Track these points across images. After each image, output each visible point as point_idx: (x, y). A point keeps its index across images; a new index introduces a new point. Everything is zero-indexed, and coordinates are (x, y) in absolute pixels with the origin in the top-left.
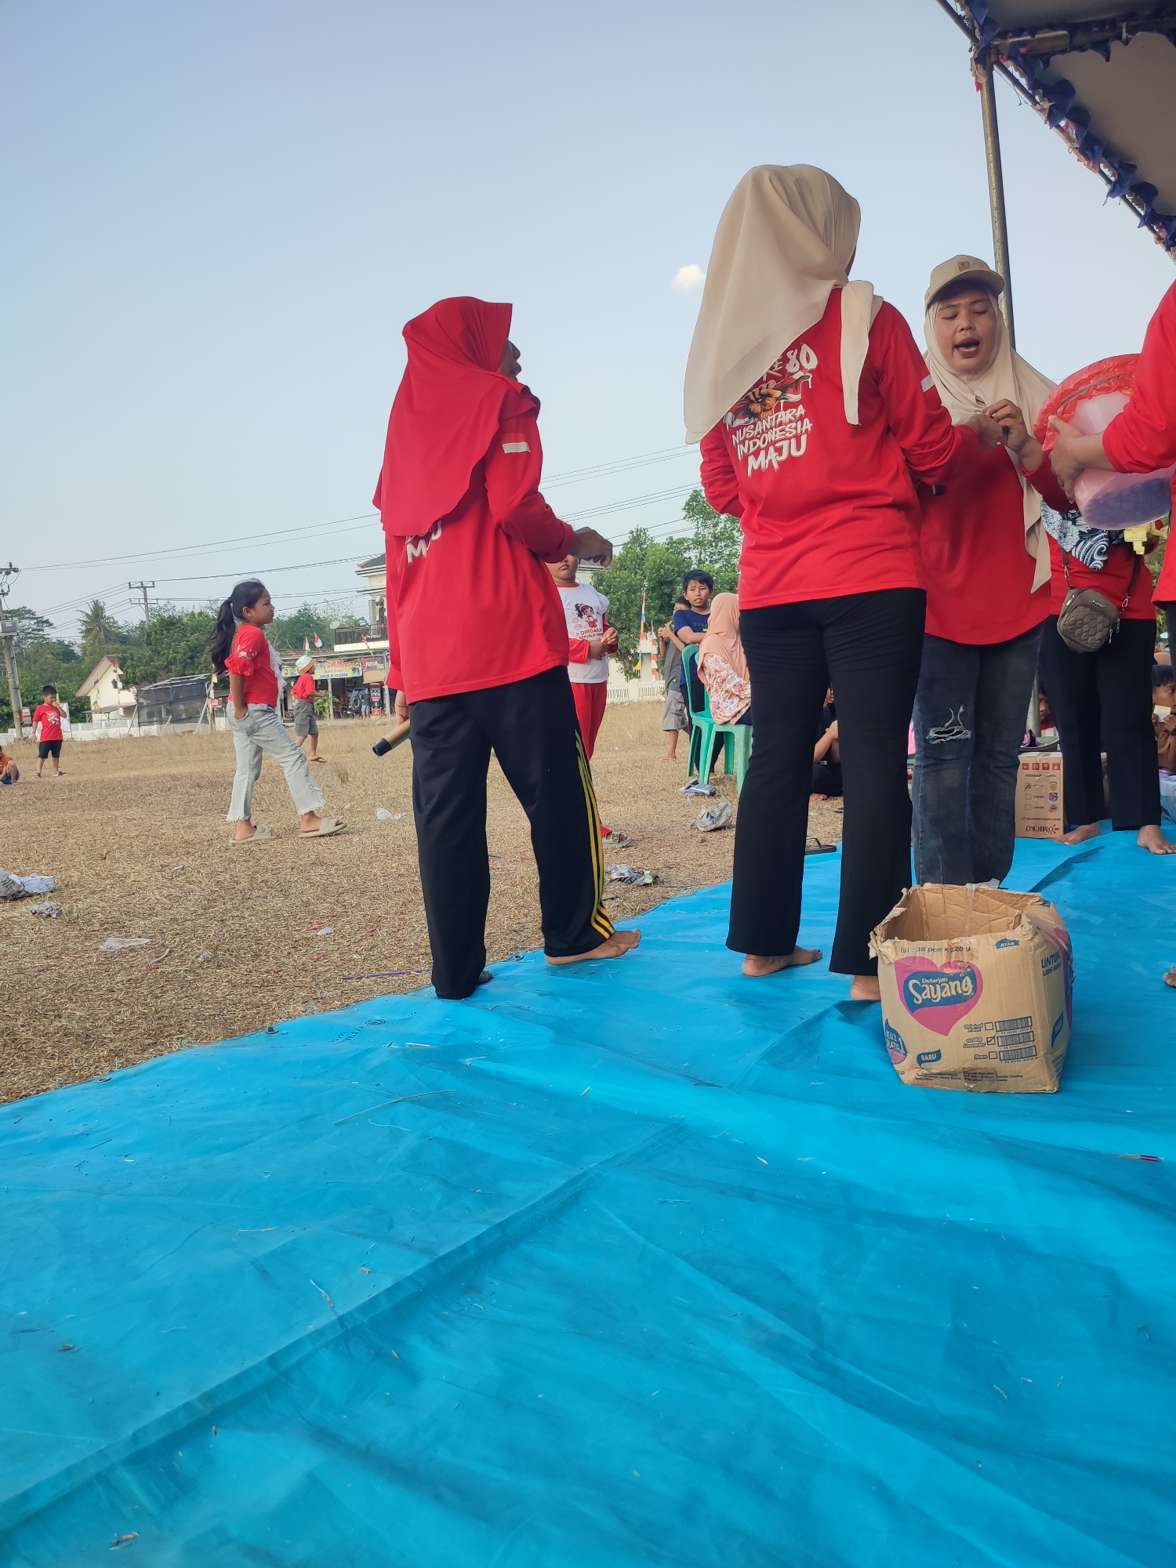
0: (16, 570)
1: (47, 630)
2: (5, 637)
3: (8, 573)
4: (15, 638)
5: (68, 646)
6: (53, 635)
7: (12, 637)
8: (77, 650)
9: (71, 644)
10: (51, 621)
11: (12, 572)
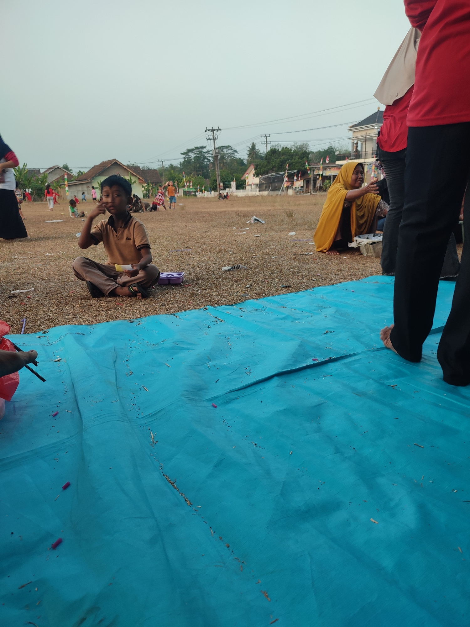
0: (220, 130)
1: (236, 154)
2: (216, 156)
3: (218, 131)
4: (219, 156)
5: (243, 160)
6: (237, 156)
7: (218, 156)
8: (245, 162)
9: (243, 159)
10: (237, 151)
11: (219, 130)
